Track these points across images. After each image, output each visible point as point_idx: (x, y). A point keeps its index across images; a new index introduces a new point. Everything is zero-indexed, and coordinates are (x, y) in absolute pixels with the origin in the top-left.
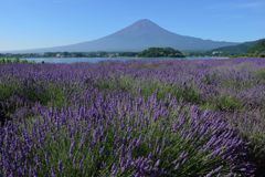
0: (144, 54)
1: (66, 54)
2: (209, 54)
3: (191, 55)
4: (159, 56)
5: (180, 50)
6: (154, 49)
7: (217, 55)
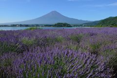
0: (55, 25)
1: (21, 26)
2: (81, 25)
3: (74, 26)
4: (61, 26)
5: (70, 24)
6: (59, 23)
7: (84, 26)
